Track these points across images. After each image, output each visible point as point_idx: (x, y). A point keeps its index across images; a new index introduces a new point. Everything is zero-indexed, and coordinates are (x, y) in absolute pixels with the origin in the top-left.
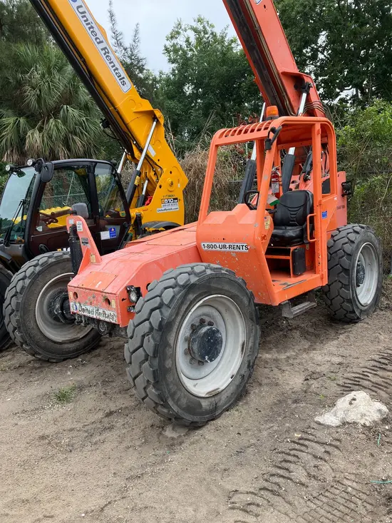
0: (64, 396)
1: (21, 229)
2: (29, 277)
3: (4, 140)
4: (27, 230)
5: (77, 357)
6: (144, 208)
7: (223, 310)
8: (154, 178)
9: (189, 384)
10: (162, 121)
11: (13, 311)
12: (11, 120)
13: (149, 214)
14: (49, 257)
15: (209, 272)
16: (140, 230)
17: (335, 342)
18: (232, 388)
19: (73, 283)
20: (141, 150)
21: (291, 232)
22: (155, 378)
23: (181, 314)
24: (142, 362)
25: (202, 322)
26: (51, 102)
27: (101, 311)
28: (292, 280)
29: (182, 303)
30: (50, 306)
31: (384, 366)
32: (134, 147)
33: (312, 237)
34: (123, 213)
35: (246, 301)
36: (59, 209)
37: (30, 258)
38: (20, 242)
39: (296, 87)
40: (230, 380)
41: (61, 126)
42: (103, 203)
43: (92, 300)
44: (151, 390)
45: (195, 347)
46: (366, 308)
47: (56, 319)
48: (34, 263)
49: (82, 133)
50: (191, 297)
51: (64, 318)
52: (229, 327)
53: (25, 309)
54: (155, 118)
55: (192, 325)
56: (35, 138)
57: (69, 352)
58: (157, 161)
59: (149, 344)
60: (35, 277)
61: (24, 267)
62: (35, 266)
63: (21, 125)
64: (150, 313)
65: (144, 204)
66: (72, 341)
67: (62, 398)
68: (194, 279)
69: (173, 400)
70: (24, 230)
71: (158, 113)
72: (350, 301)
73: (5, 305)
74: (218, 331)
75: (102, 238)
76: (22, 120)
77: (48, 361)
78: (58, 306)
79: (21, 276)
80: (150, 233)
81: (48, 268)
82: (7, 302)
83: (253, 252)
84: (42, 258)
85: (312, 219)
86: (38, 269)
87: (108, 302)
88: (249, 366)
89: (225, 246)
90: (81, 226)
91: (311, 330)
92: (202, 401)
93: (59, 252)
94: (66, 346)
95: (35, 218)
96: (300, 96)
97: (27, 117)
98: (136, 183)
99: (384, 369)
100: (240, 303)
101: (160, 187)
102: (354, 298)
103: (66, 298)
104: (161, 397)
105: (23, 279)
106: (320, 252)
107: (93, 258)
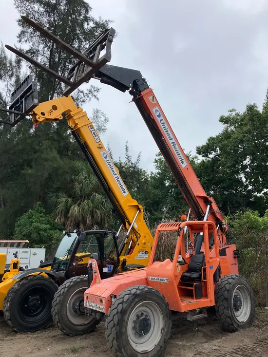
0: (75, 350)
1: (65, 263)
2: (67, 288)
3: (58, 210)
4: (68, 264)
5: (83, 335)
6: (128, 256)
7: (153, 310)
8: (136, 240)
9: (133, 345)
10: (142, 210)
11: (57, 304)
12: (64, 200)
13: (130, 259)
14: (78, 278)
15: (146, 289)
16: (125, 269)
17: (219, 340)
18: (155, 352)
19: (87, 291)
20: (130, 225)
21: (195, 275)
22: (117, 336)
23: (131, 307)
24: (113, 328)
25: (142, 314)
26: (87, 191)
27: (98, 306)
28: (194, 301)
29: (132, 302)
30: (74, 304)
31: (237, 352)
32: (126, 223)
33: (205, 278)
34: (116, 258)
35: (164, 306)
36: (84, 254)
37: (68, 278)
38: (63, 270)
39: (205, 202)
40: (154, 347)
41: (90, 204)
42: (107, 251)
43: (95, 300)
44: (115, 342)
45: (137, 326)
46: (242, 324)
47: (76, 311)
48: (70, 281)
49: (102, 209)
50: (137, 300)
51: (80, 311)
52: (156, 320)
53: (63, 303)
54: (138, 209)
55: (137, 315)
56: (75, 209)
57: (79, 331)
58: (137, 230)
59: (116, 319)
60: (70, 287)
61: (65, 282)
62: (70, 282)
63: (69, 203)
64: (118, 305)
65: (128, 254)
66: (81, 325)
67: (74, 351)
68: (138, 292)
69: (124, 349)
70: (67, 264)
71: (140, 207)
72: (229, 317)
73: (53, 301)
74: (149, 319)
75: (104, 271)
76: (70, 200)
77: (68, 335)
78: (78, 304)
79: (63, 287)
80: (130, 270)
81: (76, 284)
82: (55, 299)
83: (171, 283)
84: (74, 279)
85: (205, 270)
86: (72, 283)
87: (101, 301)
88: (164, 342)
89: (158, 279)
90: (94, 265)
91: (209, 334)
92: (139, 354)
93: (82, 277)
94: (78, 327)
95: (73, 258)
96: (207, 206)
97: (73, 198)
98: (125, 242)
99: (237, 353)
100: (161, 307)
101: (138, 244)
102: (232, 316)
103: (83, 300)
104: (118, 346)
105: (64, 288)
106: (209, 287)
107: (98, 280)
